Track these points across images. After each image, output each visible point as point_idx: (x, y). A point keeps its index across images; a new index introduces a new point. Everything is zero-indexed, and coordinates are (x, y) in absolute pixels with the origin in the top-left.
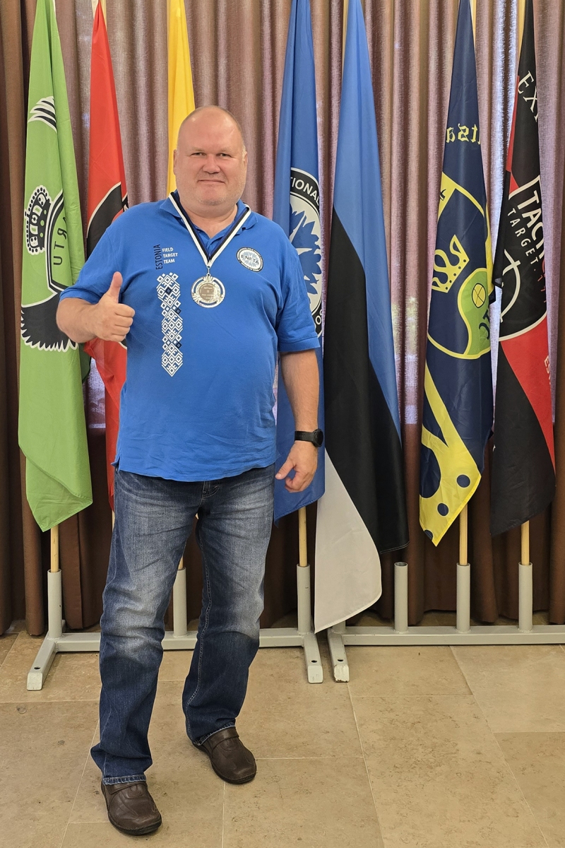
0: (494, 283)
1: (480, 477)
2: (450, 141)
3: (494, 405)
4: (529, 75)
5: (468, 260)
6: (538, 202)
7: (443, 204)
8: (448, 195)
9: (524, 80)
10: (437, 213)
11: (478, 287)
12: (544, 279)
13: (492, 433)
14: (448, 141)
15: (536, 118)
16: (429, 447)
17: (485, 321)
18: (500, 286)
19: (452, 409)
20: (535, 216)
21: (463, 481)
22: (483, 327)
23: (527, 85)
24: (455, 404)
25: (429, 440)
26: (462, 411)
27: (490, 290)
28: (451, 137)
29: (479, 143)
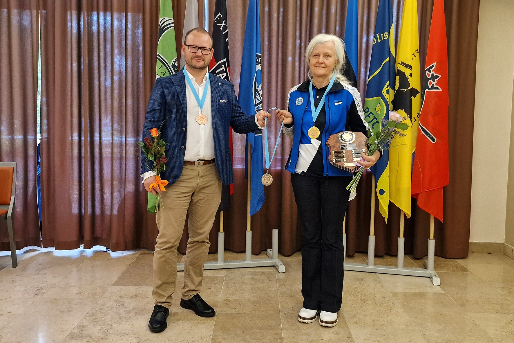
4: (220, 14)
6: (225, 70)
9: (217, 17)
20: (223, 76)
23: (219, 19)
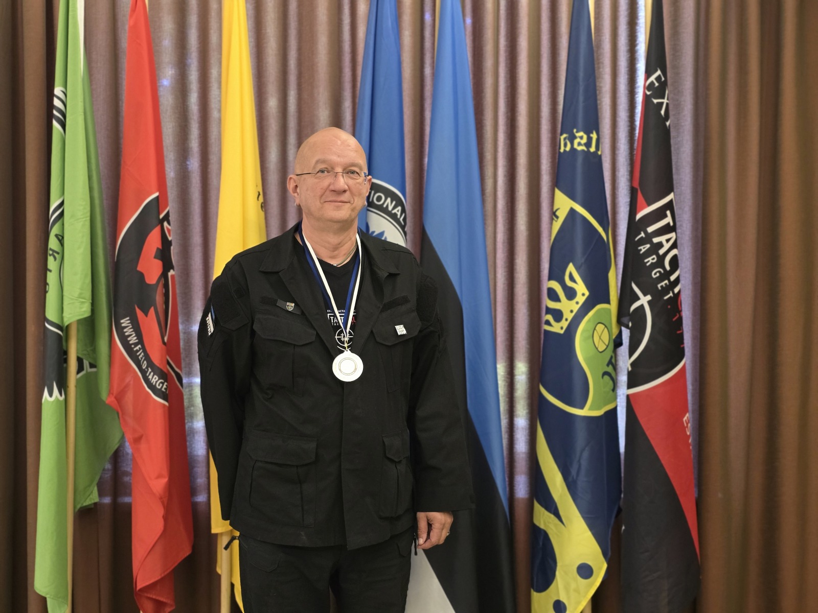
0: (620, 323)
1: (605, 566)
2: (565, 151)
3: (623, 475)
4: (659, 73)
5: (587, 293)
6: (672, 224)
7: (557, 225)
8: (562, 214)
9: (653, 78)
10: (550, 235)
11: (600, 327)
12: (681, 319)
13: (620, 510)
14: (562, 150)
15: (668, 124)
16: (542, 526)
17: (610, 369)
18: (627, 327)
19: (570, 479)
20: (668, 241)
21: (585, 571)
22: (607, 378)
23: (657, 84)
24: (574, 472)
25: (543, 519)
26: (582, 481)
27: (615, 332)
28: (565, 145)
29: (599, 153)
